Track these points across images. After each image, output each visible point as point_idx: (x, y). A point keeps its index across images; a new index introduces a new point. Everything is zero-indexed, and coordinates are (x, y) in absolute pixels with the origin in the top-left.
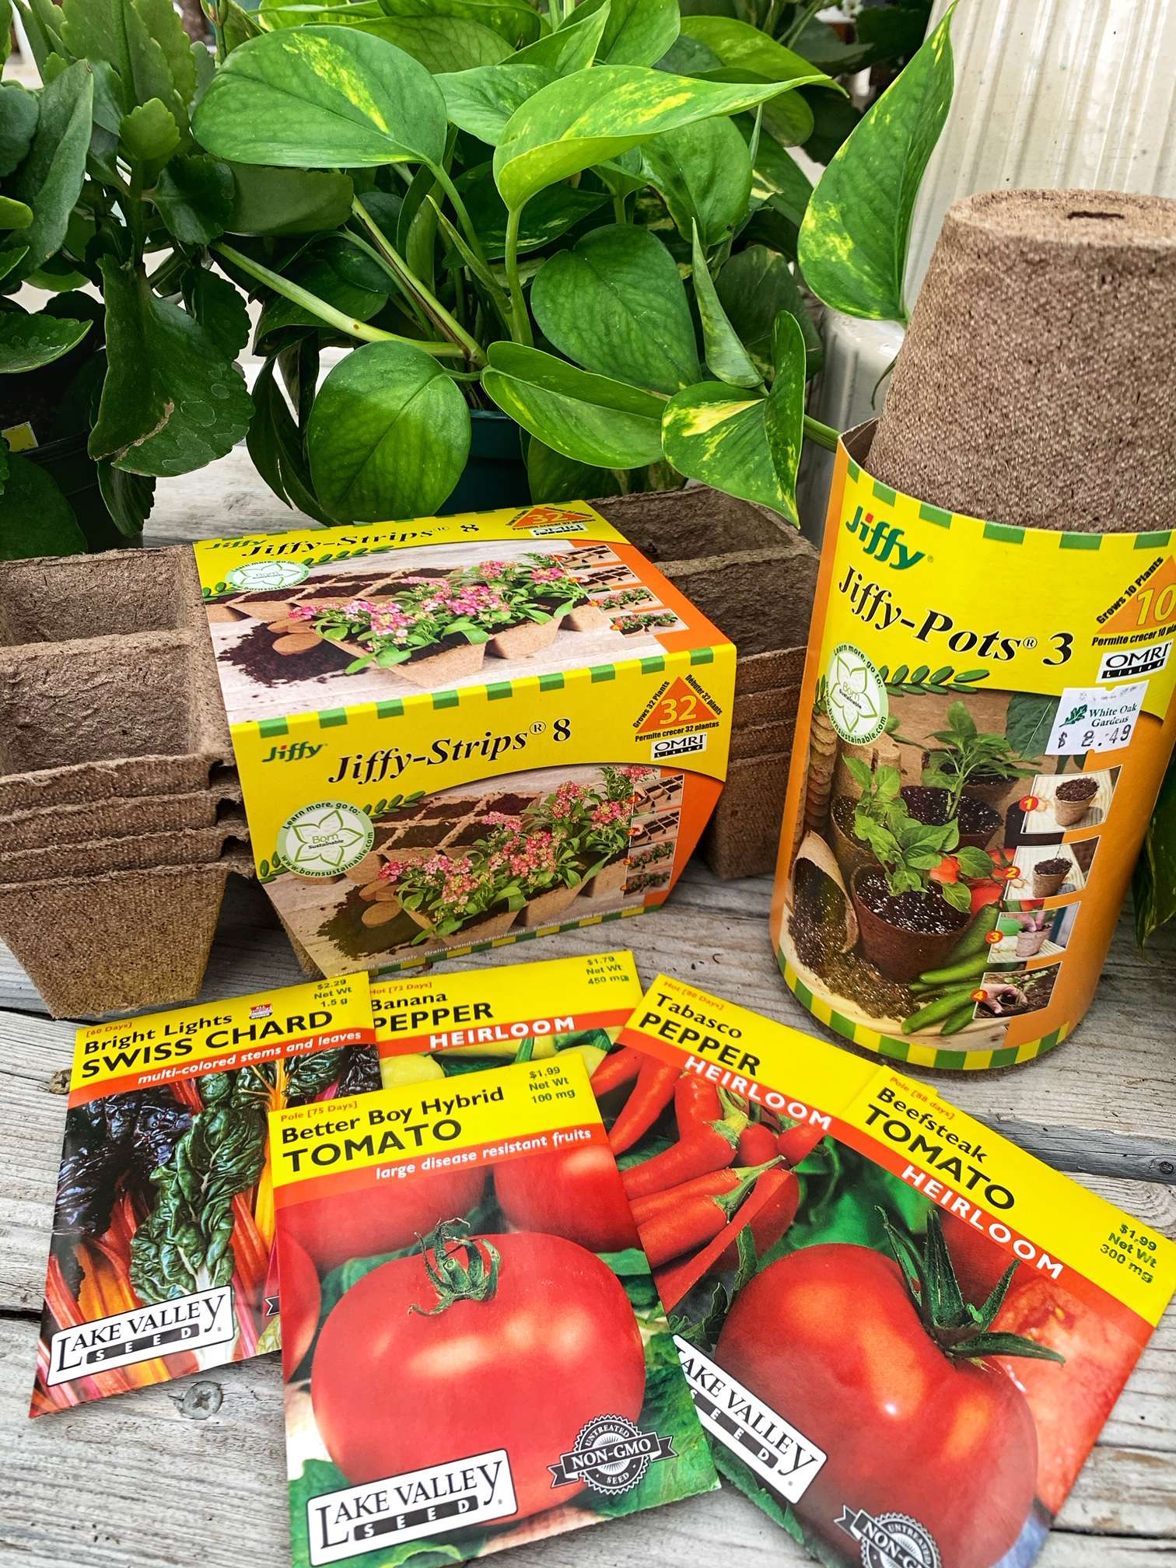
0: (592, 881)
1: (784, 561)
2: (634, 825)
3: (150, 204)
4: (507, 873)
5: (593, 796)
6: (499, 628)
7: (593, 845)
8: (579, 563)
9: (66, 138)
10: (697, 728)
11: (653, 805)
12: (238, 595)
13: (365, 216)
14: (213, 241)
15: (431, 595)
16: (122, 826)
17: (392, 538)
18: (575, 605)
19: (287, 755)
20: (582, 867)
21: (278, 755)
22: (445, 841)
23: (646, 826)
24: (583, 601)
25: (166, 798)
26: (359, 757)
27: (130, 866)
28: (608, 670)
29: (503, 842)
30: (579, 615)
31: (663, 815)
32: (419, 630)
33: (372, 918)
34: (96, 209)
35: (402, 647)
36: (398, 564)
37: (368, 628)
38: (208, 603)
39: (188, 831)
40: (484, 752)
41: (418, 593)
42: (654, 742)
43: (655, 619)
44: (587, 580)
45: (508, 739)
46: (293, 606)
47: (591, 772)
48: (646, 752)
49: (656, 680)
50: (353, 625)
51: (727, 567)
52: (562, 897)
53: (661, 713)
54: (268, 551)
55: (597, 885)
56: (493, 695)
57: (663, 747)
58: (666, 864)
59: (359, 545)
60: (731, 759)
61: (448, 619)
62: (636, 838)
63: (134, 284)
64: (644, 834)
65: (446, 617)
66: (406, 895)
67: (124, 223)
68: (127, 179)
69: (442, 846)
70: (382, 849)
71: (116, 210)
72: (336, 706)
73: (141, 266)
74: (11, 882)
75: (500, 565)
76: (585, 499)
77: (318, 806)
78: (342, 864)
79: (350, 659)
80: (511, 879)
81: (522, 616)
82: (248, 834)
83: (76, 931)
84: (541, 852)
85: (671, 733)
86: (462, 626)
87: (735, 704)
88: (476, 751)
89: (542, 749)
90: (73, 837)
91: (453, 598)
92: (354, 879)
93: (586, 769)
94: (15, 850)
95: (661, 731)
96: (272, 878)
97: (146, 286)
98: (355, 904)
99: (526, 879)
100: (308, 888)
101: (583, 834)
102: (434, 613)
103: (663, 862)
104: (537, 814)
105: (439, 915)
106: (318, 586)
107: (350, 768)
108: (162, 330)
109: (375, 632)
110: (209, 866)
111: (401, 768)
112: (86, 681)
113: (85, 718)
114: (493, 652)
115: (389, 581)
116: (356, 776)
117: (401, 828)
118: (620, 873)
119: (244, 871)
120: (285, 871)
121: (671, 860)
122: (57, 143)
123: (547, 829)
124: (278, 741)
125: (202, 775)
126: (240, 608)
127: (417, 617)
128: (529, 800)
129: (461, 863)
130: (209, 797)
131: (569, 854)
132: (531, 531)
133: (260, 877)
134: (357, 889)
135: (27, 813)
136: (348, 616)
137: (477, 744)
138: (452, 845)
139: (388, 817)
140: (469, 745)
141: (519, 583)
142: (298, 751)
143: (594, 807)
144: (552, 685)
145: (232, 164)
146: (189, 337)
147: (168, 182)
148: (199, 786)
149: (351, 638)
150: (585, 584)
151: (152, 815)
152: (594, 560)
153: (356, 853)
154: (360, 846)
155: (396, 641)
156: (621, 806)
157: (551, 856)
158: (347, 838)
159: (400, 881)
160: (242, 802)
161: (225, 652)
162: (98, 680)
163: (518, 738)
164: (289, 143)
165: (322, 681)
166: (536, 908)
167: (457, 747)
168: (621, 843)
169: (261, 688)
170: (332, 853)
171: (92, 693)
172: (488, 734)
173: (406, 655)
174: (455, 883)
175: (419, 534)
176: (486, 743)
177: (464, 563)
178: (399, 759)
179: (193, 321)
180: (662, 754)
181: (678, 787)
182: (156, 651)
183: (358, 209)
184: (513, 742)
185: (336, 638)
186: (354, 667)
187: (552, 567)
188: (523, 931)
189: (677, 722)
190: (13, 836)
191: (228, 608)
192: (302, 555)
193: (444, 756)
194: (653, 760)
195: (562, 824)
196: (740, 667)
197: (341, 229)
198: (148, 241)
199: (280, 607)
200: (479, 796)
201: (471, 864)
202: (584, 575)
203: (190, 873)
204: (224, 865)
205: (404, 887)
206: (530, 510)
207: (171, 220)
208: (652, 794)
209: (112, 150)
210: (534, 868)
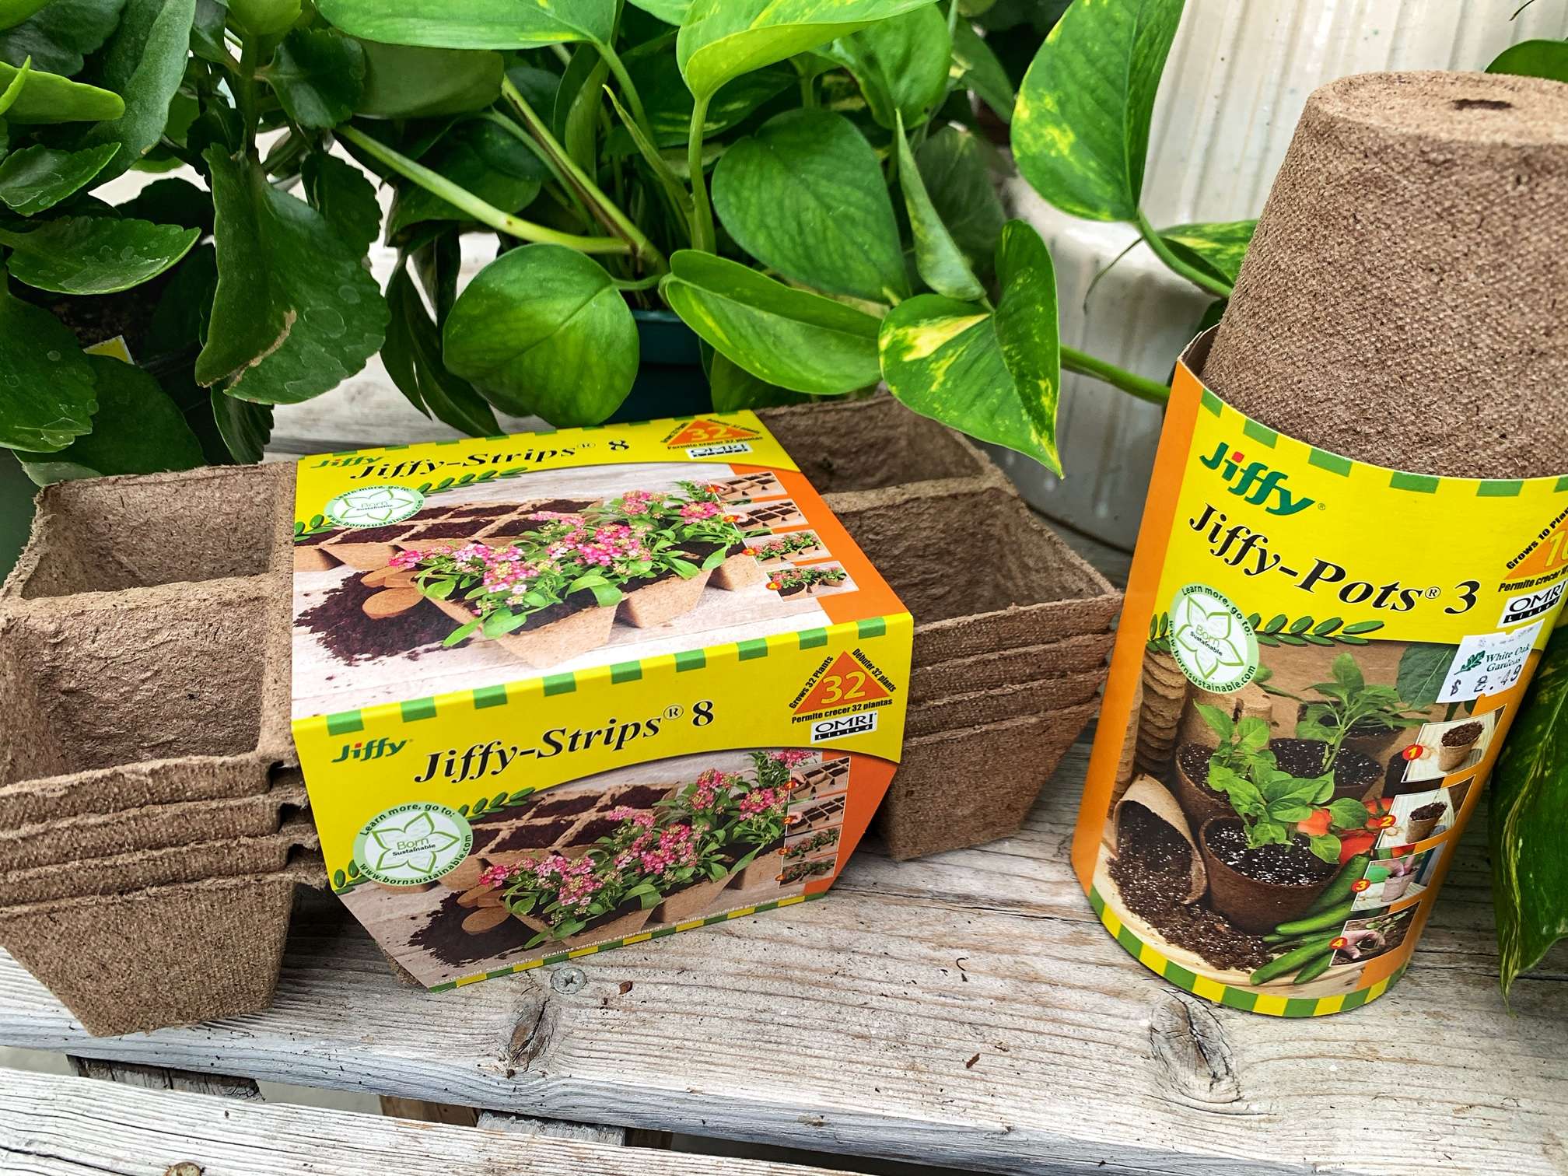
0: (742, 873)
1: (973, 494)
2: (790, 813)
3: (263, 84)
4: (637, 871)
5: (741, 784)
6: (637, 583)
7: (742, 836)
8: (738, 496)
9: (164, 12)
10: (866, 707)
11: (814, 790)
12: (335, 533)
13: (515, 96)
14: (339, 125)
15: (560, 536)
16: (163, 834)
17: (528, 457)
18: (729, 554)
19: (363, 754)
20: (729, 859)
21: (351, 754)
22: (561, 840)
23: (805, 813)
24: (738, 549)
25: (214, 805)
26: (452, 753)
27: (175, 880)
28: (760, 645)
29: (633, 838)
30: (732, 569)
31: (826, 800)
32: (540, 585)
33: (472, 924)
34: (200, 89)
35: (517, 610)
36: (526, 494)
37: (479, 583)
38: (299, 544)
39: (243, 840)
40: (607, 742)
41: (546, 534)
42: (815, 723)
43: (820, 575)
44: (745, 519)
45: (637, 727)
46: (397, 549)
47: (738, 758)
48: (807, 734)
49: (818, 656)
50: (463, 577)
51: (907, 502)
52: (705, 890)
53: (822, 691)
54: (382, 472)
55: (748, 877)
56: (619, 678)
57: (825, 728)
58: (829, 852)
59: (488, 467)
60: (906, 738)
61: (577, 571)
62: (793, 827)
63: (248, 174)
64: (803, 822)
65: (574, 567)
66: (514, 899)
67: (232, 104)
68: (237, 53)
69: (557, 845)
70: (483, 853)
71: (223, 87)
72: (422, 696)
73: (253, 151)
74: (23, 903)
75: (647, 496)
76: (753, 408)
77: (403, 809)
78: (434, 871)
79: (452, 625)
80: (643, 876)
81: (664, 567)
82: (318, 841)
83: (110, 951)
84: (678, 847)
85: (835, 712)
86: (592, 580)
87: (912, 679)
88: (598, 741)
89: (679, 735)
90: (101, 852)
91: (587, 541)
92: (450, 885)
93: (733, 755)
94: (26, 868)
95: (823, 711)
96: (350, 888)
97: (259, 175)
98: (453, 909)
99: (661, 876)
100: (394, 897)
101: (729, 825)
102: (562, 561)
103: (826, 850)
104: (675, 806)
105: (556, 918)
106: (431, 522)
107: (441, 766)
108: (280, 225)
109: (489, 589)
110: (270, 878)
111: (504, 763)
112: (145, 639)
113: (143, 681)
114: (625, 618)
115: (514, 516)
116: (448, 773)
117: (506, 828)
118: (777, 862)
119: (315, 882)
120: (364, 880)
121: (836, 848)
122: (153, 17)
123: (686, 822)
124: (351, 739)
125: (259, 777)
126: (334, 551)
127: (541, 567)
128: (663, 792)
129: (581, 863)
130: (267, 803)
131: (713, 846)
132: (688, 451)
133: (334, 888)
134: (454, 897)
135: (39, 827)
136: (459, 565)
137: (599, 732)
138: (569, 845)
139: (488, 818)
140: (589, 735)
141: (666, 522)
142: (376, 749)
143: (743, 796)
144: (691, 664)
145: (364, 43)
146: (312, 233)
147: (285, 58)
148: (255, 789)
149: (457, 596)
150: (743, 525)
151: (197, 824)
152: (756, 492)
153: (452, 858)
154: (456, 850)
155: (511, 601)
156: (776, 794)
157: (691, 850)
158: (440, 842)
159: (506, 885)
160: (309, 807)
161: (305, 614)
162: (159, 638)
163: (649, 725)
164: (433, 18)
165: (413, 657)
166: (673, 904)
167: (575, 737)
168: (776, 832)
169: (338, 666)
170: (422, 859)
171: (152, 653)
172: (613, 721)
173: (519, 620)
174: (574, 885)
175: (560, 452)
176: (610, 731)
177: (605, 493)
178: (502, 753)
179: (316, 216)
180: (824, 736)
181: (843, 771)
182: (230, 603)
183: (508, 89)
184: (644, 729)
185: (439, 595)
186: (456, 637)
187: (707, 500)
188: (659, 928)
189: (841, 701)
190: (21, 853)
191: (320, 550)
192: (419, 479)
193: (558, 748)
194: (813, 743)
195: (704, 816)
196: (917, 637)
197: (488, 109)
198: (261, 121)
199: (379, 552)
200: (602, 790)
201: (593, 863)
202: (742, 512)
203: (248, 886)
204: (289, 876)
205: (511, 892)
206: (690, 422)
207: (289, 100)
208: (812, 780)
209: (218, 22)
210: (670, 863)
